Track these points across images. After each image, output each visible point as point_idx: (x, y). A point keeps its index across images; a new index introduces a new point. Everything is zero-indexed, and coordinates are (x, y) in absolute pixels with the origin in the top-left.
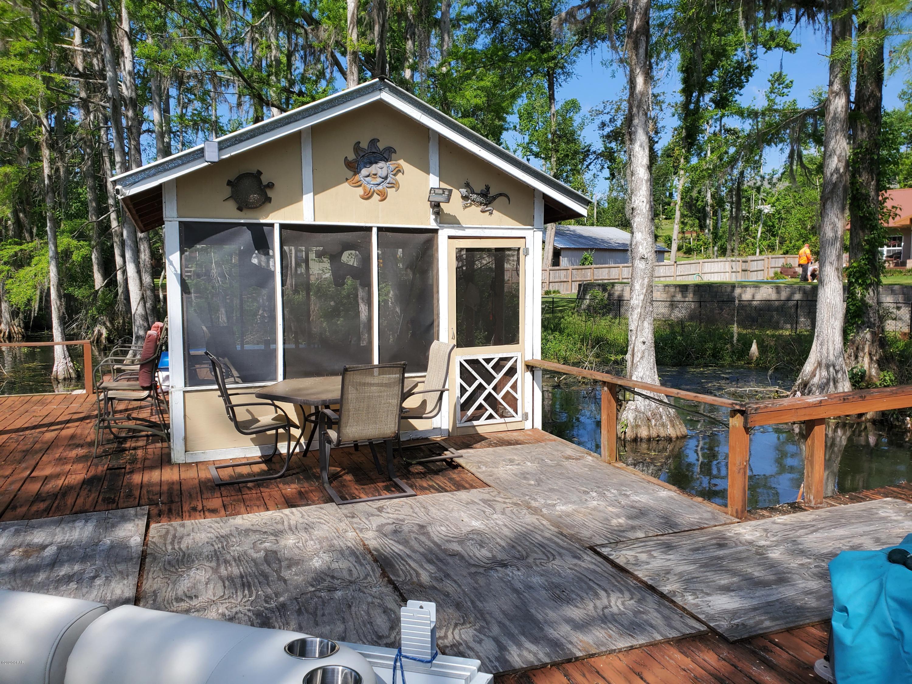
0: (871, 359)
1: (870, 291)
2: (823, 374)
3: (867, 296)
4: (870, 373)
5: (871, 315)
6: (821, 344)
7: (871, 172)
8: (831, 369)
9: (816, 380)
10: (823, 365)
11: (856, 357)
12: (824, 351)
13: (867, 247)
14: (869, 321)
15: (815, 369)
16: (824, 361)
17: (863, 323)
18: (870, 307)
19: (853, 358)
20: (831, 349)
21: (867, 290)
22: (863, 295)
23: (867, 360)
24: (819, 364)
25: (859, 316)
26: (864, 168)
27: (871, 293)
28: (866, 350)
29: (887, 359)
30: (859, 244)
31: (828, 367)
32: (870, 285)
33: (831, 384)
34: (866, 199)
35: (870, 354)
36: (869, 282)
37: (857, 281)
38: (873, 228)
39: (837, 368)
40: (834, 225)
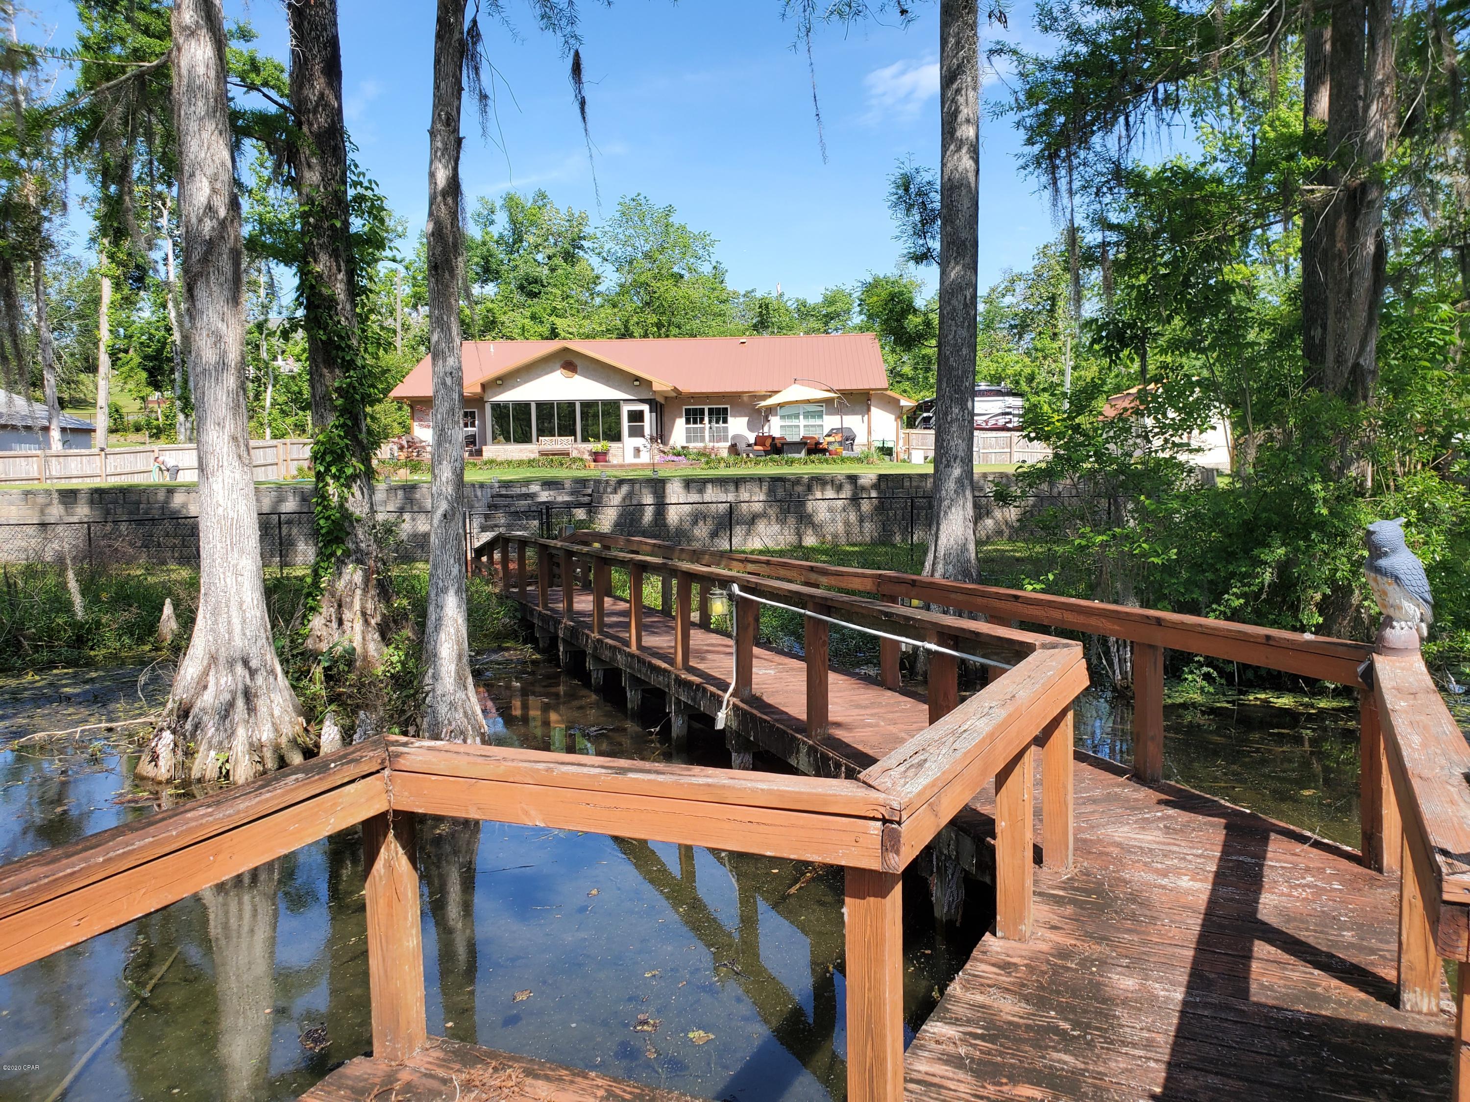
0: (366, 622)
1: (355, 489)
2: (223, 681)
3: (351, 499)
4: (365, 651)
5: (361, 536)
6: (215, 613)
7: (335, 254)
8: (240, 669)
9: (208, 699)
10: (222, 660)
11: (340, 622)
12: (222, 628)
13: (340, 402)
14: (358, 550)
15: (206, 673)
16: (223, 654)
17: (347, 553)
18: (358, 521)
19: (334, 625)
20: (236, 621)
21: (349, 487)
22: (343, 499)
23: (358, 625)
24: (213, 659)
25: (339, 541)
26: (321, 246)
27: (358, 494)
28: (357, 606)
29: (395, 622)
30: (327, 397)
31: (231, 664)
32: (354, 477)
33: (240, 703)
34: (330, 308)
35: (364, 614)
36: (349, 471)
37: (327, 470)
38: (349, 365)
39: (254, 664)
40: (218, 338)
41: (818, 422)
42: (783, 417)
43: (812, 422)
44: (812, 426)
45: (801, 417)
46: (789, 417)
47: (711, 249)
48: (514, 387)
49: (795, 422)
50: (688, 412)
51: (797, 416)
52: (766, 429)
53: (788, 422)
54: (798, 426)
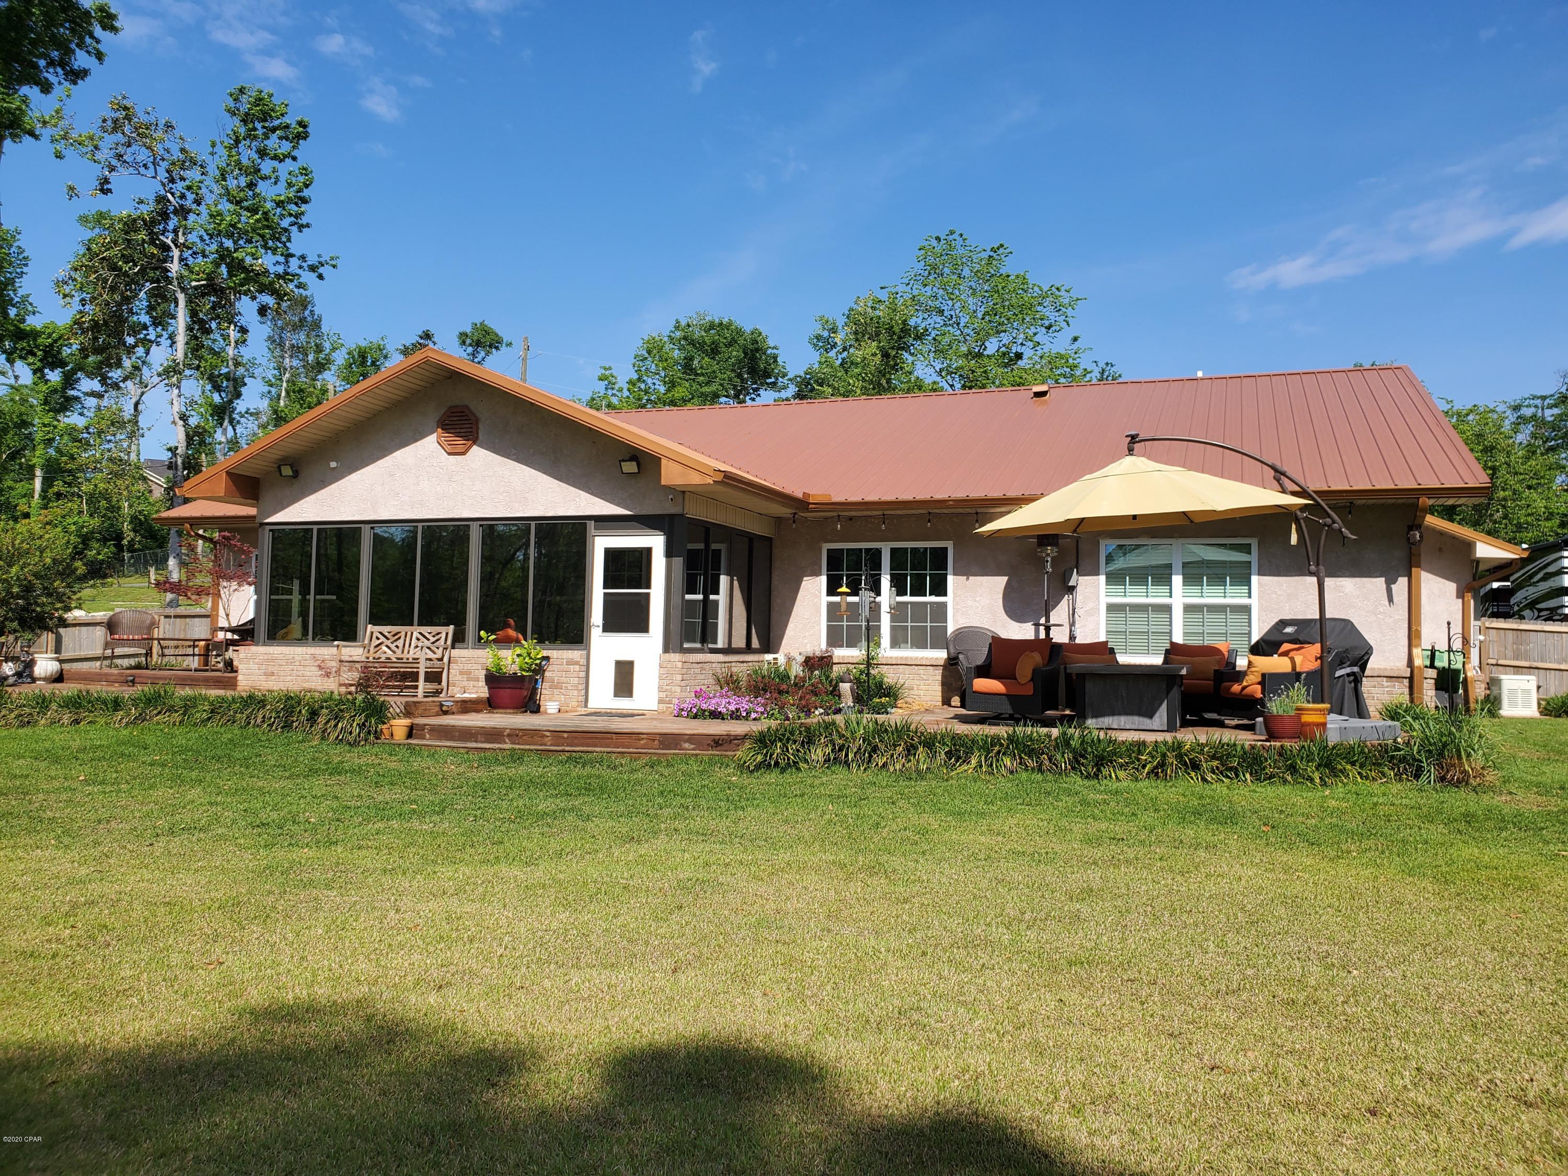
41: (1233, 596)
42: (1114, 578)
43: (1212, 596)
44: (1213, 609)
45: (1177, 580)
46: (1139, 577)
47: (1070, 311)
48: (324, 483)
49: (1153, 595)
50: (835, 559)
51: (1162, 576)
52: (1059, 614)
53: (1135, 595)
54: (1168, 609)
